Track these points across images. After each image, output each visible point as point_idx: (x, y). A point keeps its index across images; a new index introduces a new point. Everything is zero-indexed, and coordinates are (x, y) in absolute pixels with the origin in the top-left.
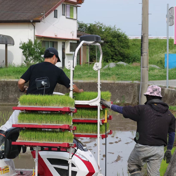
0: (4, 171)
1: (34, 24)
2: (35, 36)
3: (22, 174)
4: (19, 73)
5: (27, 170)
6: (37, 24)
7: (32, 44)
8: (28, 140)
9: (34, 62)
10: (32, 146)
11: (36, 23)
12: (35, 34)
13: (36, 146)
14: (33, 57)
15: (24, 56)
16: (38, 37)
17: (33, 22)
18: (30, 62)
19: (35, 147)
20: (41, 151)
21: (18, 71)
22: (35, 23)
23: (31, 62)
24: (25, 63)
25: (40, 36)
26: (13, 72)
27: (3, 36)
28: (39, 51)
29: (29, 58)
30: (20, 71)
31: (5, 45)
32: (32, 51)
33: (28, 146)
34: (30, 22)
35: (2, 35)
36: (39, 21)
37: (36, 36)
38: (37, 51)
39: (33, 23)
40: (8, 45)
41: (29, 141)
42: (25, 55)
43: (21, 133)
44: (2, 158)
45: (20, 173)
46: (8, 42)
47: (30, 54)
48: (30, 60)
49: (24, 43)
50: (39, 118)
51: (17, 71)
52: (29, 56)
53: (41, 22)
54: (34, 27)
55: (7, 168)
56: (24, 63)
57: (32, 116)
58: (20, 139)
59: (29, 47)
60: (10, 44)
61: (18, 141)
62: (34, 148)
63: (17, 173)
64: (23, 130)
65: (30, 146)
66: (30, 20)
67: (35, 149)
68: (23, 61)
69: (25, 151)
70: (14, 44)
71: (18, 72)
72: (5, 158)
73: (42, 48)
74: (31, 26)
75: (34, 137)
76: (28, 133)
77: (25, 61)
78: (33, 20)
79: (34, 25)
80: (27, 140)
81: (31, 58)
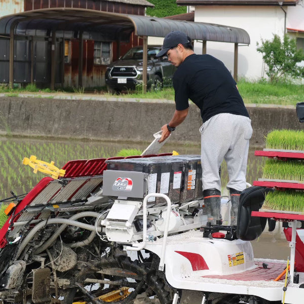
0: (236, 261)
1: (284, 10)
2: (286, 30)
3: (266, 268)
4: (258, 93)
5: (275, 261)
6: (290, 9)
7: (280, 43)
8: (280, 209)
9: (283, 75)
10: (287, 220)
11: (289, 7)
12: (287, 27)
13: (293, 220)
14: (282, 65)
15: (266, 64)
16: (291, 32)
17: (283, 5)
18: (277, 74)
19: (292, 223)
20: (301, 228)
21: (256, 89)
22: (287, 8)
23: (279, 75)
24: (269, 75)
25: (295, 30)
26: (248, 92)
27: (231, 29)
28: (293, 55)
29: (276, 68)
30: (260, 90)
31: (233, 44)
32: (281, 56)
33: (279, 219)
34: (278, 5)
35: (229, 27)
36: (294, 4)
37: (288, 29)
38: (288, 56)
39: (284, 7)
40: (239, 44)
41: (282, 211)
42: (268, 62)
43: (267, 197)
44: (233, 239)
45: (262, 266)
46: (240, 40)
47: (277, 61)
48: (276, 71)
49: (267, 42)
50: (300, 171)
51: (253, 90)
52: (275, 64)
53: (297, 6)
54: (286, 13)
55: (241, 257)
56: (267, 76)
57: (288, 167)
58: (266, 207)
59: (276, 48)
60: (243, 43)
61: (262, 210)
62: (289, 223)
63: (257, 266)
64: (272, 191)
65: (283, 219)
66: (277, 2)
67: (291, 224)
68: (265, 73)
69: (272, 228)
70: (249, 43)
71: (256, 91)
72: (237, 239)
73: (298, 50)
74: (280, 13)
75: (291, 204)
76: (280, 198)
77: (268, 74)
78: (284, 2)
79: (286, 11)
80: (278, 208)
81: (278, 67)
